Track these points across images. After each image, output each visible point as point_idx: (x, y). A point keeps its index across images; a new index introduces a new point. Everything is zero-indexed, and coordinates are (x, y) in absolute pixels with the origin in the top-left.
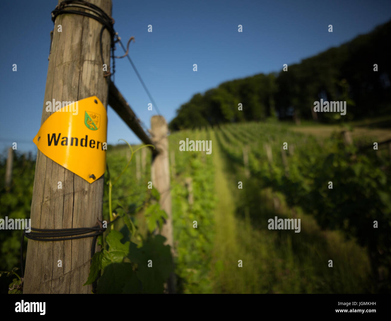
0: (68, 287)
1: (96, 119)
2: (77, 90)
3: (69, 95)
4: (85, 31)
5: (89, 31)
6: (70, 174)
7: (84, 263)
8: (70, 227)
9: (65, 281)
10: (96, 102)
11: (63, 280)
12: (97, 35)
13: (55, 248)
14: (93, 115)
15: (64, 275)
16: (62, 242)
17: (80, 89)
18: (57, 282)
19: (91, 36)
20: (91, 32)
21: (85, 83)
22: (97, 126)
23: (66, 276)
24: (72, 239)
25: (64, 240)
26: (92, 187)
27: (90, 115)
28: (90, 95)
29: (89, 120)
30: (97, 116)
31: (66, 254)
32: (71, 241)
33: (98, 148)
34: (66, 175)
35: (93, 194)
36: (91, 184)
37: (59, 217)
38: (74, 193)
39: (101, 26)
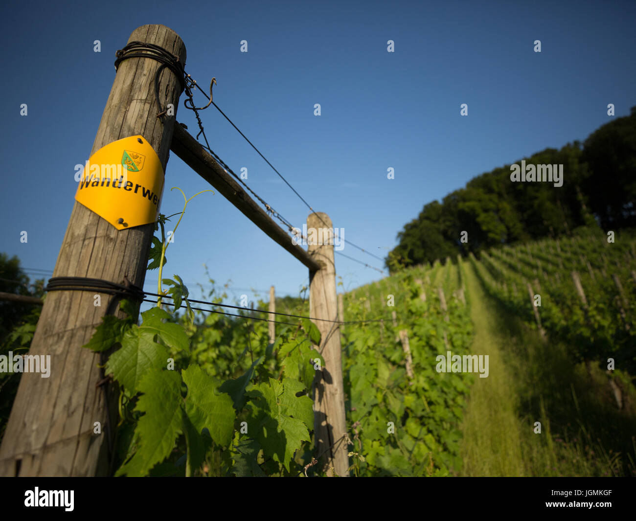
0: (67, 347)
1: (138, 160)
2: (118, 130)
3: (110, 135)
4: (139, 71)
5: (143, 71)
6: (95, 218)
7: (94, 323)
8: (83, 276)
9: (65, 339)
10: (140, 141)
11: (62, 338)
12: (153, 74)
13: (63, 298)
14: (135, 154)
15: (65, 331)
16: (72, 292)
17: (122, 128)
18: (56, 339)
19: (145, 75)
20: (145, 72)
21: (129, 122)
22: (139, 168)
23: (67, 333)
24: (83, 290)
25: (74, 290)
26: (121, 235)
27: (130, 154)
28: (133, 134)
29: (128, 160)
30: (140, 156)
31: (72, 307)
32: (81, 292)
33: (136, 191)
34: (91, 218)
35: (121, 243)
36: (120, 230)
37: (73, 263)
38: (95, 238)
39: (160, 65)
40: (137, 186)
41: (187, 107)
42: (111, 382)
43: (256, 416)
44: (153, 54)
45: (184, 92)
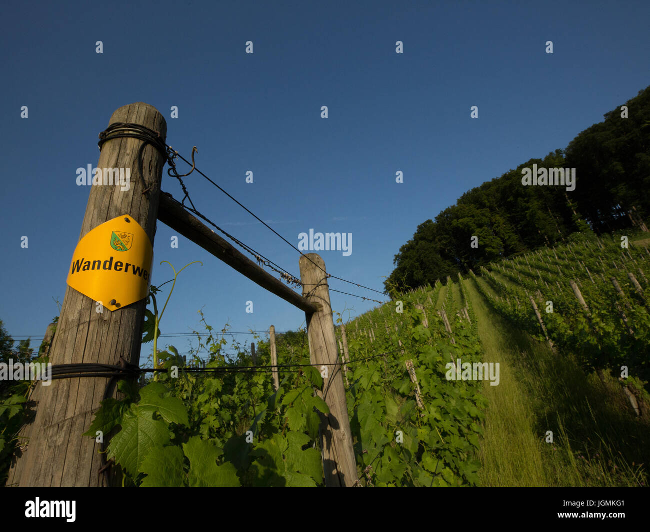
0: (67, 437)
1: (126, 239)
2: (106, 212)
3: (98, 217)
4: (122, 151)
5: (126, 150)
6: (88, 302)
7: (93, 409)
8: (80, 362)
9: (65, 428)
10: (127, 220)
11: (62, 427)
12: (136, 152)
13: (61, 387)
14: (123, 234)
15: (65, 420)
16: (69, 379)
17: (109, 210)
18: (56, 429)
19: (128, 155)
20: (128, 151)
21: (115, 203)
22: (128, 247)
23: (67, 422)
24: (80, 376)
25: (71, 377)
26: (114, 316)
27: (118, 235)
28: (120, 214)
29: (117, 240)
30: (128, 235)
31: (70, 395)
32: (78, 378)
33: (126, 270)
34: (84, 302)
35: (115, 324)
36: (113, 311)
37: (69, 350)
38: (89, 322)
39: (142, 142)
40: (127, 265)
41: (171, 176)
42: (113, 466)
43: (262, 476)
44: (135, 133)
45: (167, 162)
